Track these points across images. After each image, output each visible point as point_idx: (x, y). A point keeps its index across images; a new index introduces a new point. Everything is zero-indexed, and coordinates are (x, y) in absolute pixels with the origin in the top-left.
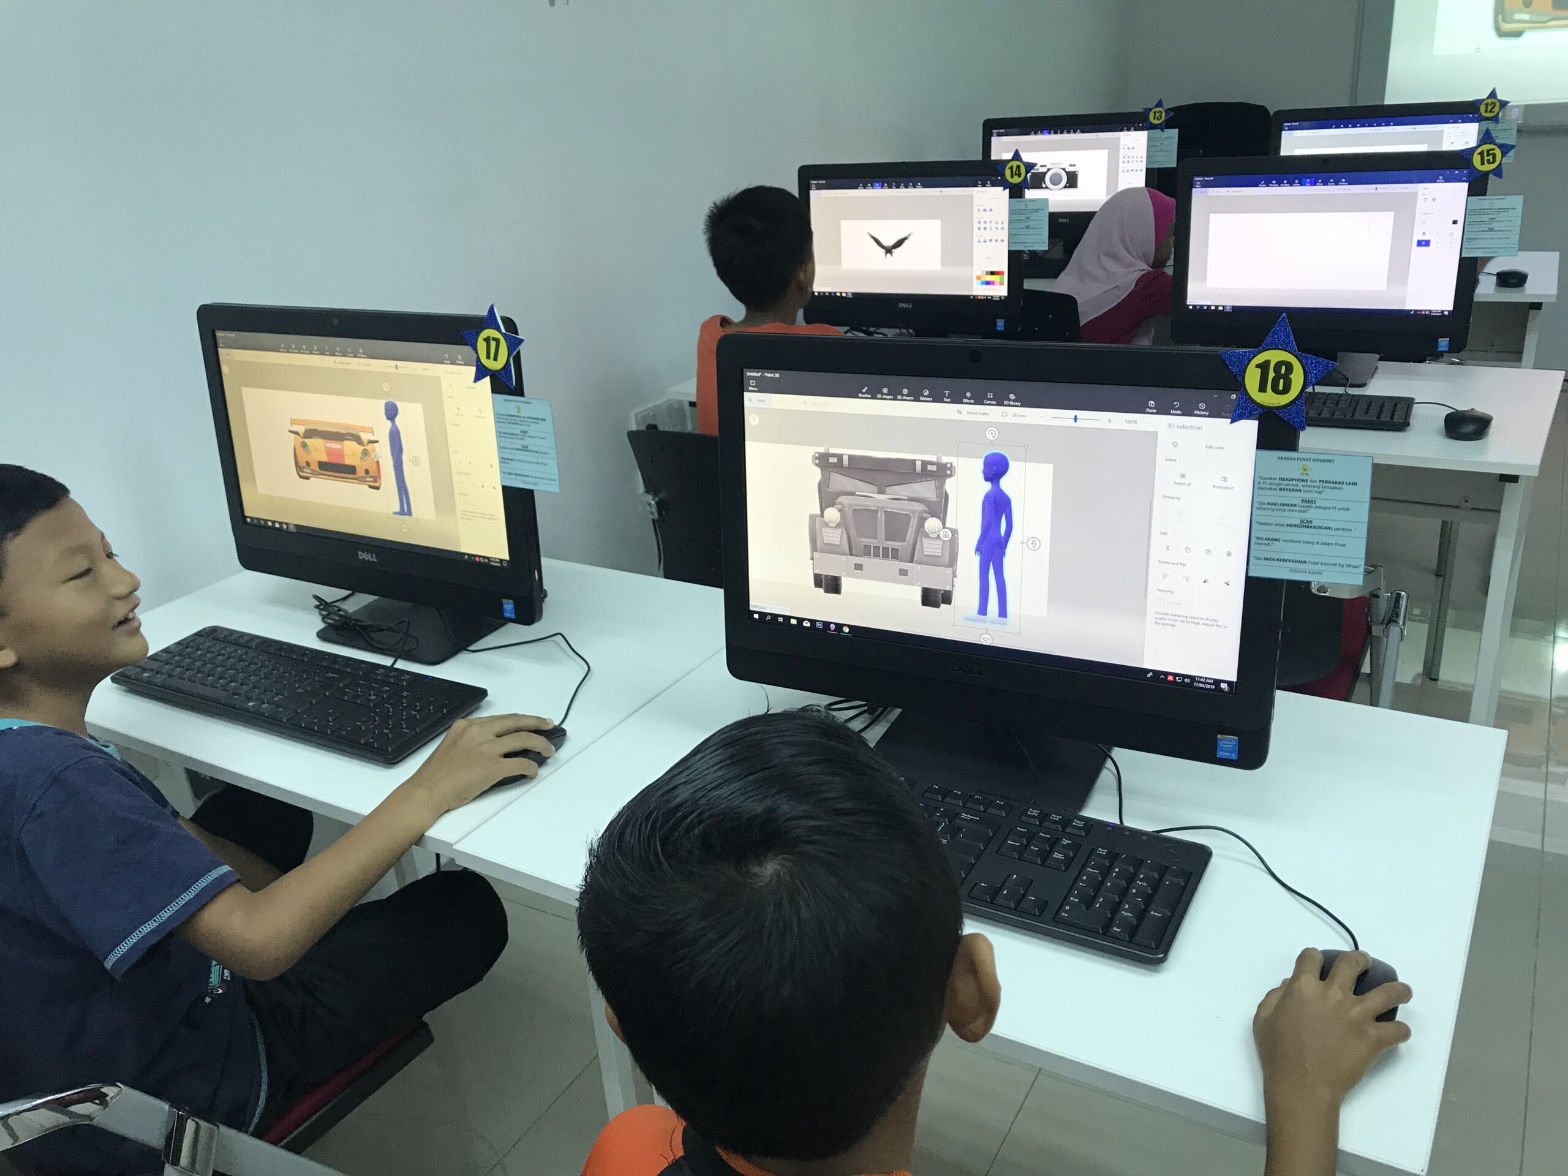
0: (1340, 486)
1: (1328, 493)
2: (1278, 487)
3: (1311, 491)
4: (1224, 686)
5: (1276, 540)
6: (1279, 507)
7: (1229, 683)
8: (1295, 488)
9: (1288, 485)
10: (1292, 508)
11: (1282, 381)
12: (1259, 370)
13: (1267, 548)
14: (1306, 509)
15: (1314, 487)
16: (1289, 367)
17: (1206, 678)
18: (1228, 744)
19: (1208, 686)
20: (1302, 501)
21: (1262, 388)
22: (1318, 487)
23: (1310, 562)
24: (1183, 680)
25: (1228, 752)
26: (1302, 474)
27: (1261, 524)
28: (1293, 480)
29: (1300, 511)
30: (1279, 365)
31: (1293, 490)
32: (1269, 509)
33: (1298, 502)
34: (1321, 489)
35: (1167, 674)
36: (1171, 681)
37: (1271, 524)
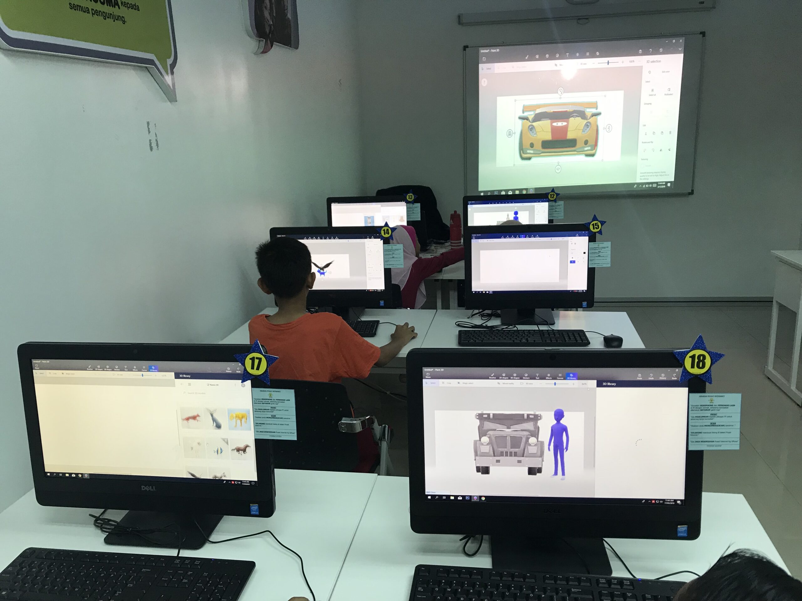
0: (727, 407)
1: (722, 410)
2: (700, 409)
3: (715, 410)
4: (679, 502)
5: (700, 433)
6: (701, 418)
7: (681, 500)
8: (708, 409)
9: (704, 408)
10: (706, 418)
11: (701, 363)
12: (691, 359)
13: (696, 437)
14: (713, 418)
15: (716, 408)
16: (704, 357)
17: (670, 500)
18: (682, 529)
19: (671, 503)
20: (711, 414)
21: (693, 367)
22: (718, 408)
23: (716, 441)
24: (660, 502)
25: (683, 533)
26: (710, 403)
27: (693, 426)
28: (706, 405)
29: (710, 419)
30: (699, 356)
31: (707, 410)
32: (696, 419)
33: (709, 415)
34: (719, 409)
35: (651, 500)
36: (653, 503)
37: (697, 426)
